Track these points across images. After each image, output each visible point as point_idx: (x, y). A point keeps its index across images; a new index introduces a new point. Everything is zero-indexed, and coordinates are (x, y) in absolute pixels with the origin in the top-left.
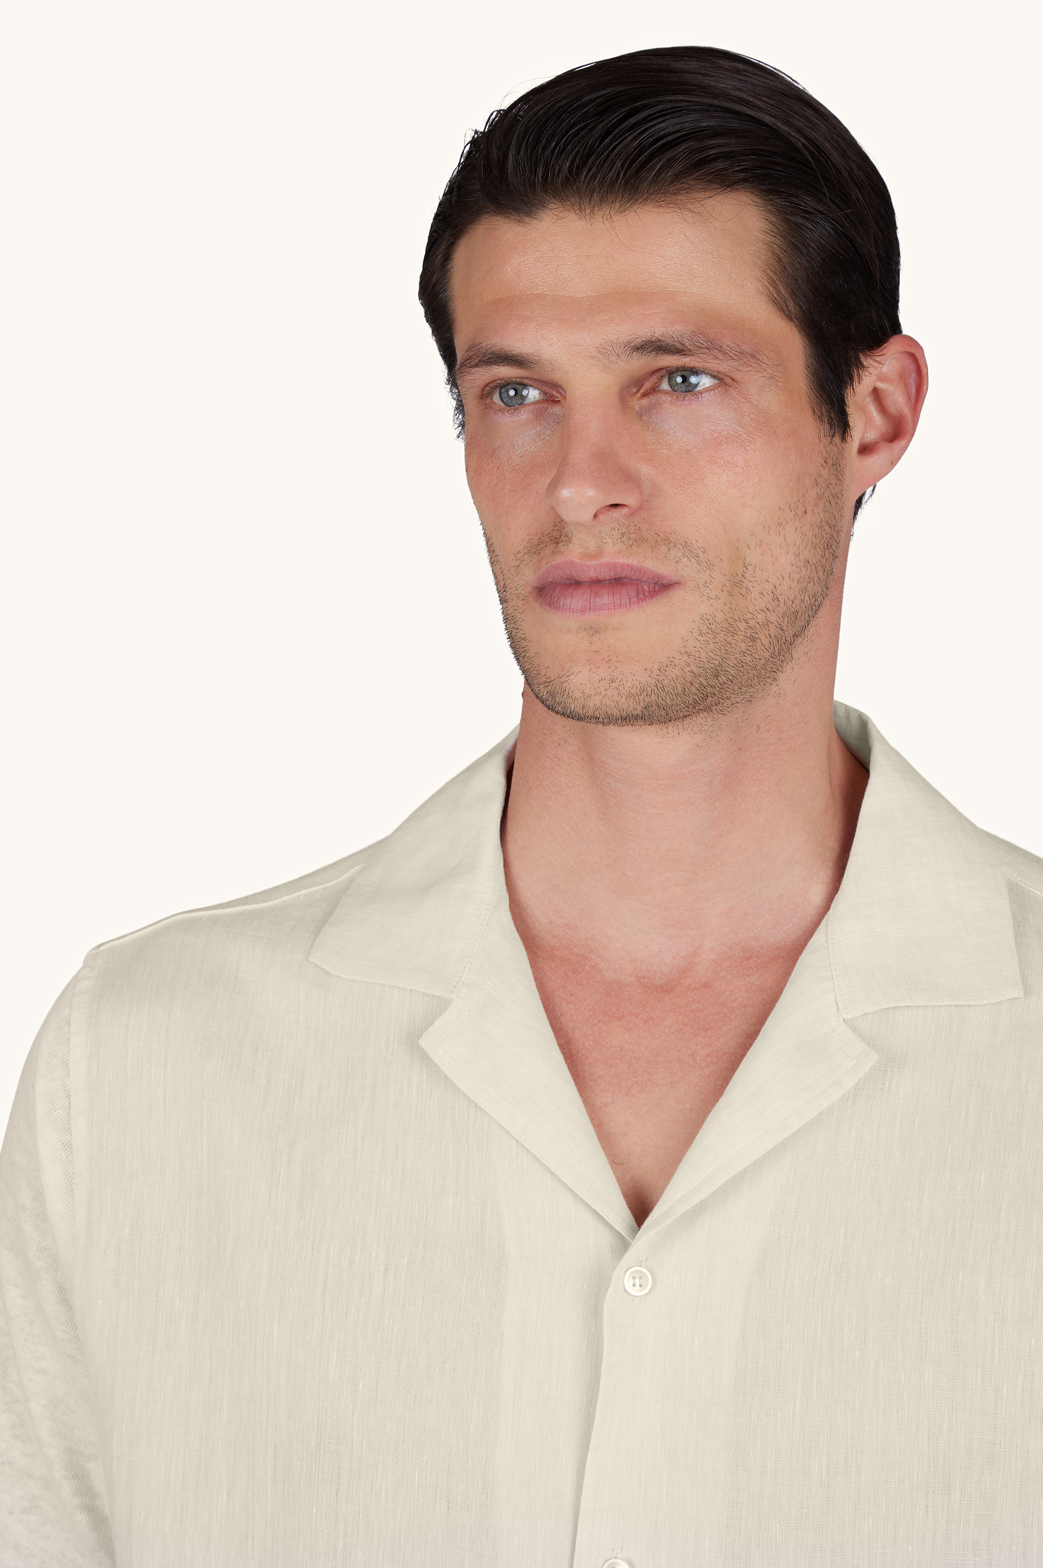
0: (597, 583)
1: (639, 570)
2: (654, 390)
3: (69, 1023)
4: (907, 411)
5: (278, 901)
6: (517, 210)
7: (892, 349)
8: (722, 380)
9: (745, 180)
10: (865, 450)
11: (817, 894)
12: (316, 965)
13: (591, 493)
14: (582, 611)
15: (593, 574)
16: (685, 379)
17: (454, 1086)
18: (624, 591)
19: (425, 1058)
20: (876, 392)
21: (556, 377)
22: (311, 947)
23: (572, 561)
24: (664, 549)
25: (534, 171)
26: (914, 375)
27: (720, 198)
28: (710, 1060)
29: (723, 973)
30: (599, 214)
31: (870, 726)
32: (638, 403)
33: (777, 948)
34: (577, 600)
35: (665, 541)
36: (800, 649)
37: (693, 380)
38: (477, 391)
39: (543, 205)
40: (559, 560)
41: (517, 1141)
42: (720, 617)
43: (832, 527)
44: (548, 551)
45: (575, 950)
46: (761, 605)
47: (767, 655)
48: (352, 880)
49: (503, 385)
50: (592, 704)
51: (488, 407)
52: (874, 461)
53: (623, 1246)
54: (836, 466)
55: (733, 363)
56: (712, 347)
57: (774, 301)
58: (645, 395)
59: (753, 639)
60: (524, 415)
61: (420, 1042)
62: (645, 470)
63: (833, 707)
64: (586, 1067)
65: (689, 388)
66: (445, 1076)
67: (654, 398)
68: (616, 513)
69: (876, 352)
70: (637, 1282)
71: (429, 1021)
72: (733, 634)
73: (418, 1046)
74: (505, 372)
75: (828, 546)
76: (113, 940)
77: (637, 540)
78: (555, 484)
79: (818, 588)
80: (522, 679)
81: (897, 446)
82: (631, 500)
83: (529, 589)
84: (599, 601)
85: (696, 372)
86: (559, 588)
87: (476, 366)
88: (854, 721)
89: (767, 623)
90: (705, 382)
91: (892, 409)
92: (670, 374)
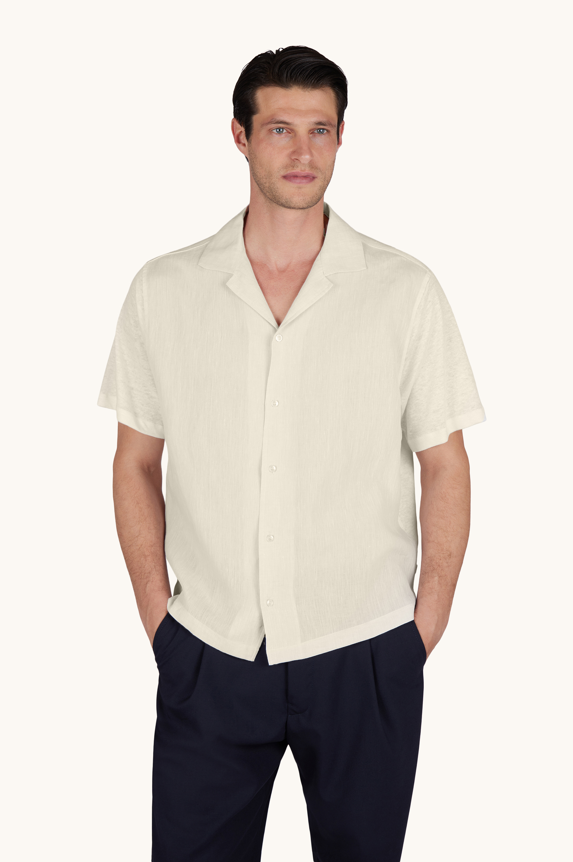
0: (301, 177)
1: (312, 174)
3: (142, 280)
5: (189, 250)
6: (284, 87)
8: (328, 131)
11: (319, 248)
12: (200, 266)
13: (308, 156)
14: (299, 183)
15: (302, 174)
16: (321, 131)
17: (235, 294)
18: (307, 179)
19: (227, 288)
21: (296, 128)
22: (198, 261)
23: (299, 172)
24: (316, 170)
28: (294, 288)
29: (297, 268)
30: (307, 93)
31: (329, 207)
32: (311, 135)
33: (310, 262)
34: (297, 180)
35: (316, 168)
38: (269, 129)
40: (294, 171)
41: (250, 306)
44: (292, 168)
45: (263, 263)
48: (207, 245)
49: (276, 129)
50: (297, 205)
51: (272, 133)
53: (275, 331)
55: (331, 128)
56: (330, 124)
58: (314, 134)
60: (283, 136)
61: (226, 284)
62: (313, 151)
63: (324, 203)
64: (265, 290)
66: (233, 292)
67: (316, 135)
70: (279, 338)
71: (228, 279)
72: (323, 190)
73: (226, 286)
74: (281, 125)
76: (150, 261)
77: (312, 167)
78: (295, 152)
82: (312, 158)
83: (280, 176)
84: (302, 181)
85: (324, 130)
86: (292, 178)
87: (273, 123)
88: (325, 205)
90: (325, 132)
92: (320, 129)
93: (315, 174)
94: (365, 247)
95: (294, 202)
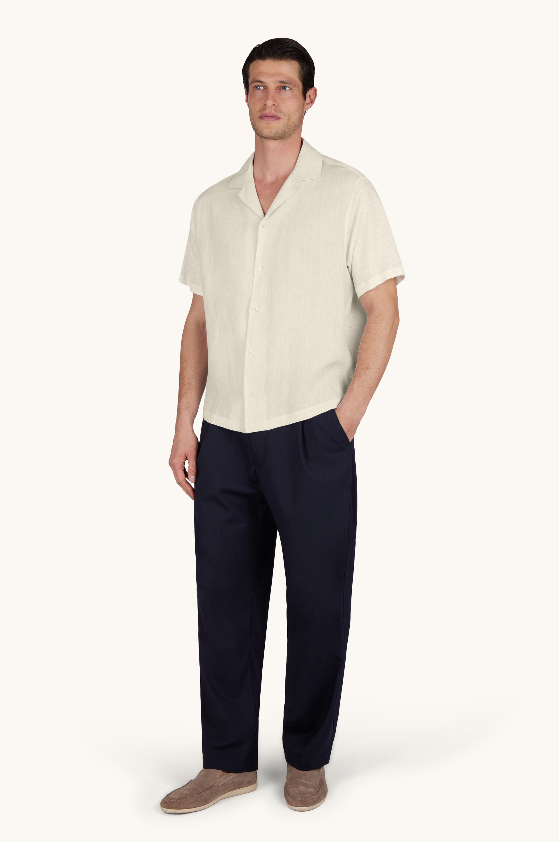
0: (270, 116)
1: (276, 115)
2: (280, 89)
4: (314, 99)
6: (263, 59)
7: (313, 89)
8: (290, 89)
9: (296, 59)
10: (307, 104)
12: (228, 188)
13: (271, 102)
14: (267, 120)
15: (269, 115)
16: (285, 88)
17: (242, 201)
18: (273, 118)
19: (239, 198)
20: (310, 95)
21: (267, 85)
22: (228, 185)
23: (267, 113)
24: (280, 113)
25: (266, 53)
26: (315, 94)
27: (293, 61)
30: (275, 62)
31: (303, 138)
32: (278, 91)
34: (266, 119)
35: (280, 111)
36: (296, 132)
37: (286, 88)
38: (253, 86)
39: (267, 59)
40: (264, 112)
41: (249, 207)
42: (286, 124)
43: (302, 114)
44: (263, 111)
46: (291, 124)
47: (291, 131)
49: (257, 86)
50: (266, 135)
51: (255, 89)
52: (309, 106)
53: (262, 219)
54: (304, 104)
55: (293, 86)
56: (290, 83)
57: (299, 78)
58: (279, 90)
59: (290, 129)
60: (261, 91)
61: (238, 195)
62: (278, 101)
64: (260, 196)
65: (285, 89)
67: (280, 90)
68: (274, 106)
69: (311, 89)
70: (264, 225)
71: (239, 192)
72: (287, 127)
74: (258, 84)
75: (301, 117)
77: (276, 111)
78: (266, 100)
79: (299, 123)
80: (254, 132)
81: (312, 104)
82: (276, 104)
83: (258, 117)
84: (270, 119)
85: (286, 87)
86: (261, 117)
87: (254, 82)
89: (292, 127)
90: (288, 89)
91: (311, 98)
92: (283, 87)
93: (278, 115)
94: (323, 163)
95: (264, 133)
